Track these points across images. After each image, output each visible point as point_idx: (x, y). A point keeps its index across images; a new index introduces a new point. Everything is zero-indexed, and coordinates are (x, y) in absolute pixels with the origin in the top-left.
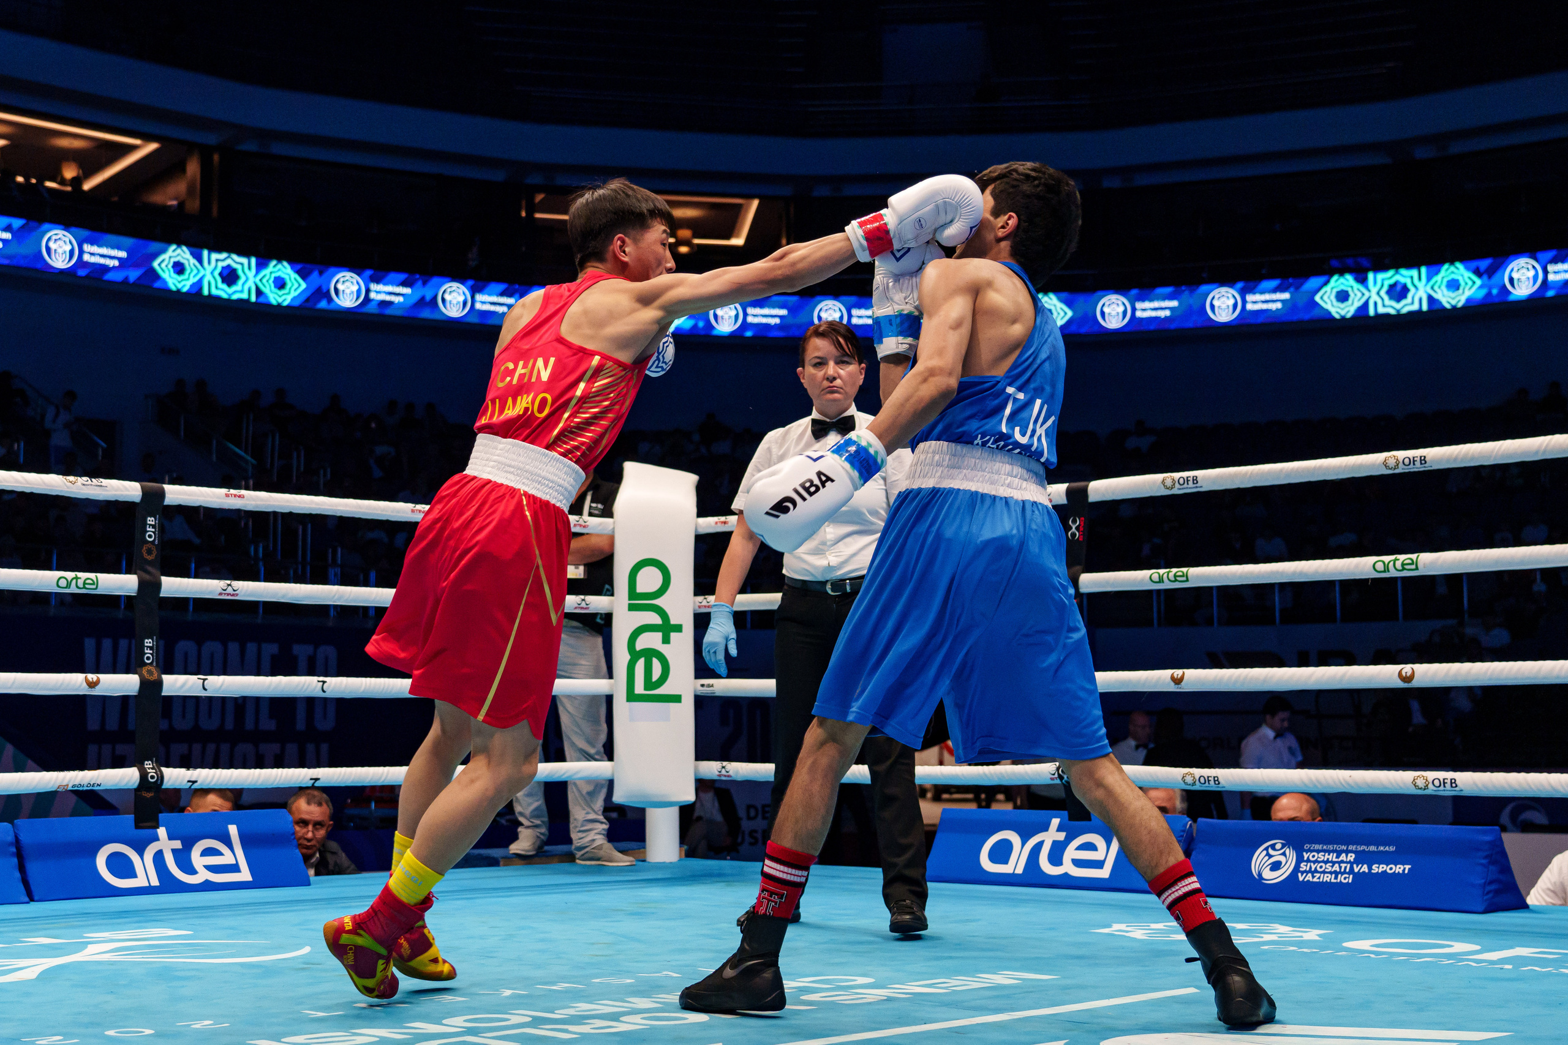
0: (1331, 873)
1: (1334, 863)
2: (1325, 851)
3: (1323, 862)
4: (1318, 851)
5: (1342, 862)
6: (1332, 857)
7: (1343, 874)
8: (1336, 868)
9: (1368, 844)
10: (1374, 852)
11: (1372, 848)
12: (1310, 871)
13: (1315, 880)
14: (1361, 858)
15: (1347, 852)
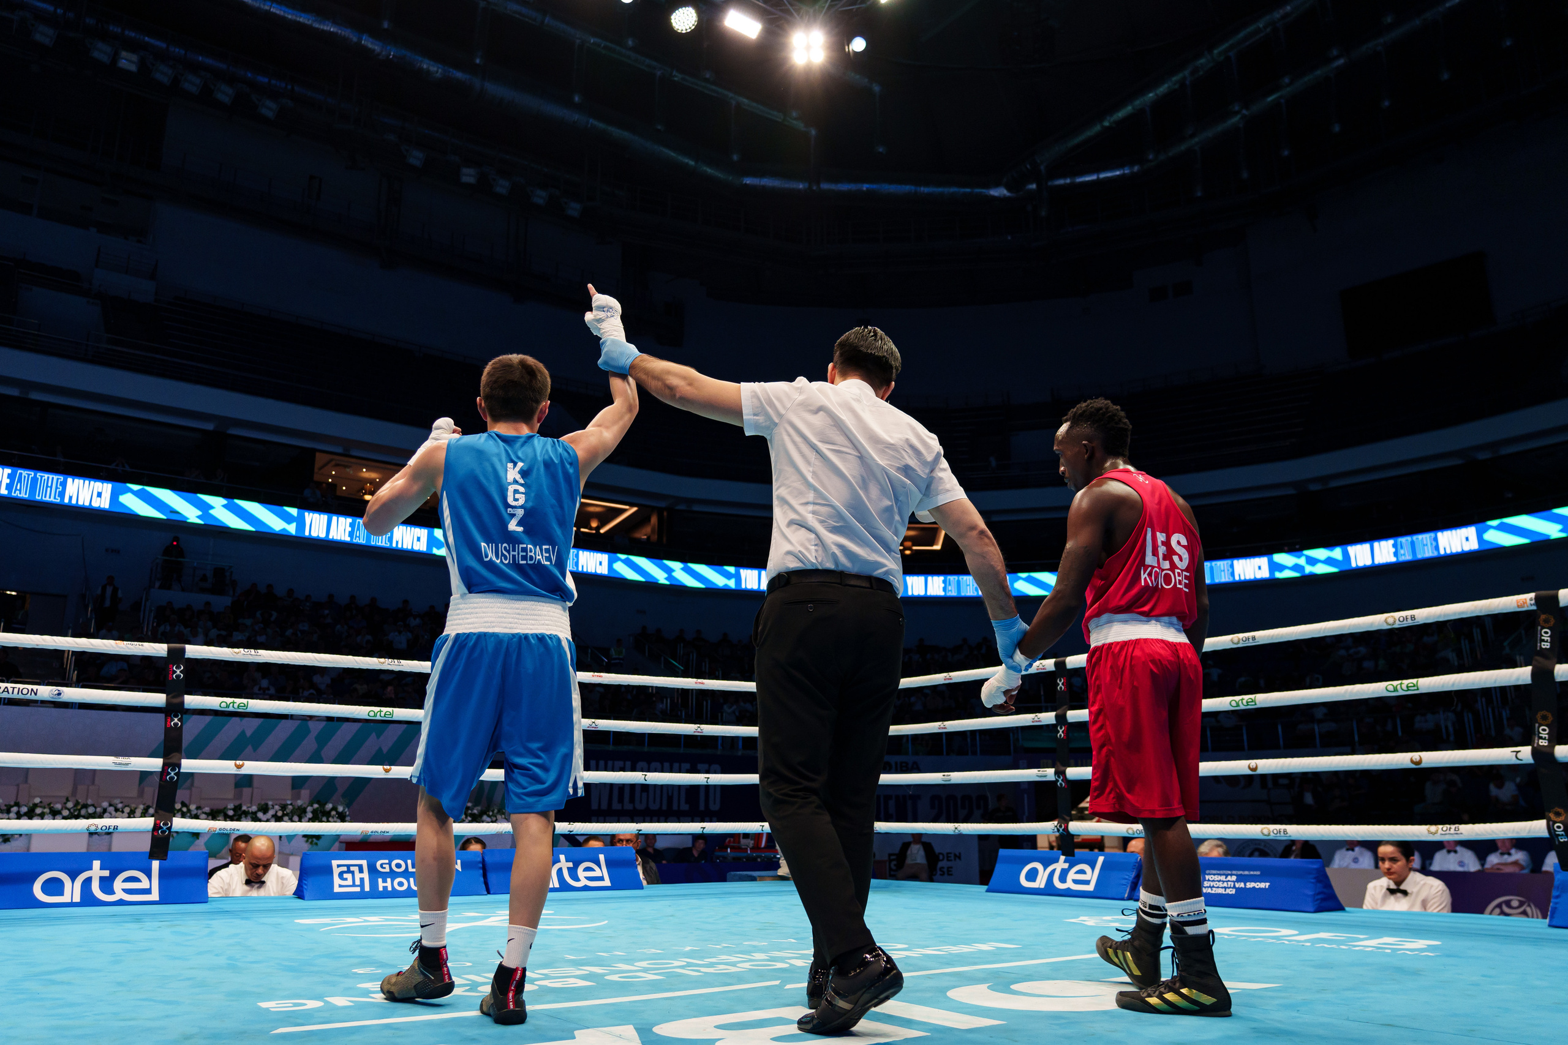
0: (1222, 888)
1: (1224, 882)
2: (1218, 874)
3: (1217, 881)
4: (1214, 875)
5: (1229, 881)
6: (1223, 878)
7: (1229, 888)
8: (1225, 885)
9: (1243, 870)
10: (1247, 875)
11: (1246, 873)
12: (1210, 887)
13: (1213, 892)
14: (1240, 879)
15: (1231, 875)
